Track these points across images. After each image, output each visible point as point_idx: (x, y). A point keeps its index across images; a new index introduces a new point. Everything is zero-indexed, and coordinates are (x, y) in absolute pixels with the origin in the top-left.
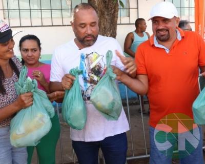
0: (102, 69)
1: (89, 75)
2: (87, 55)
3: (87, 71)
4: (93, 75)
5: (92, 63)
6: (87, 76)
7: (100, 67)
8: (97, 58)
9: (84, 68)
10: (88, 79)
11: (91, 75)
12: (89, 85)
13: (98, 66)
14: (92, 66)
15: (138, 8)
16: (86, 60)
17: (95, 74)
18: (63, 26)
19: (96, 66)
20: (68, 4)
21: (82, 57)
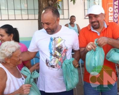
0: (63, 49)
1: (54, 51)
2: (55, 38)
3: (53, 49)
4: (56, 52)
5: (57, 44)
6: (53, 52)
7: (62, 47)
8: (61, 41)
9: (51, 46)
10: (53, 54)
11: (55, 51)
12: (53, 57)
13: (61, 46)
14: (57, 46)
15: (68, 10)
16: (53, 41)
17: (58, 51)
18: (22, 20)
19: (59, 46)
20: (25, 6)
21: (51, 39)
